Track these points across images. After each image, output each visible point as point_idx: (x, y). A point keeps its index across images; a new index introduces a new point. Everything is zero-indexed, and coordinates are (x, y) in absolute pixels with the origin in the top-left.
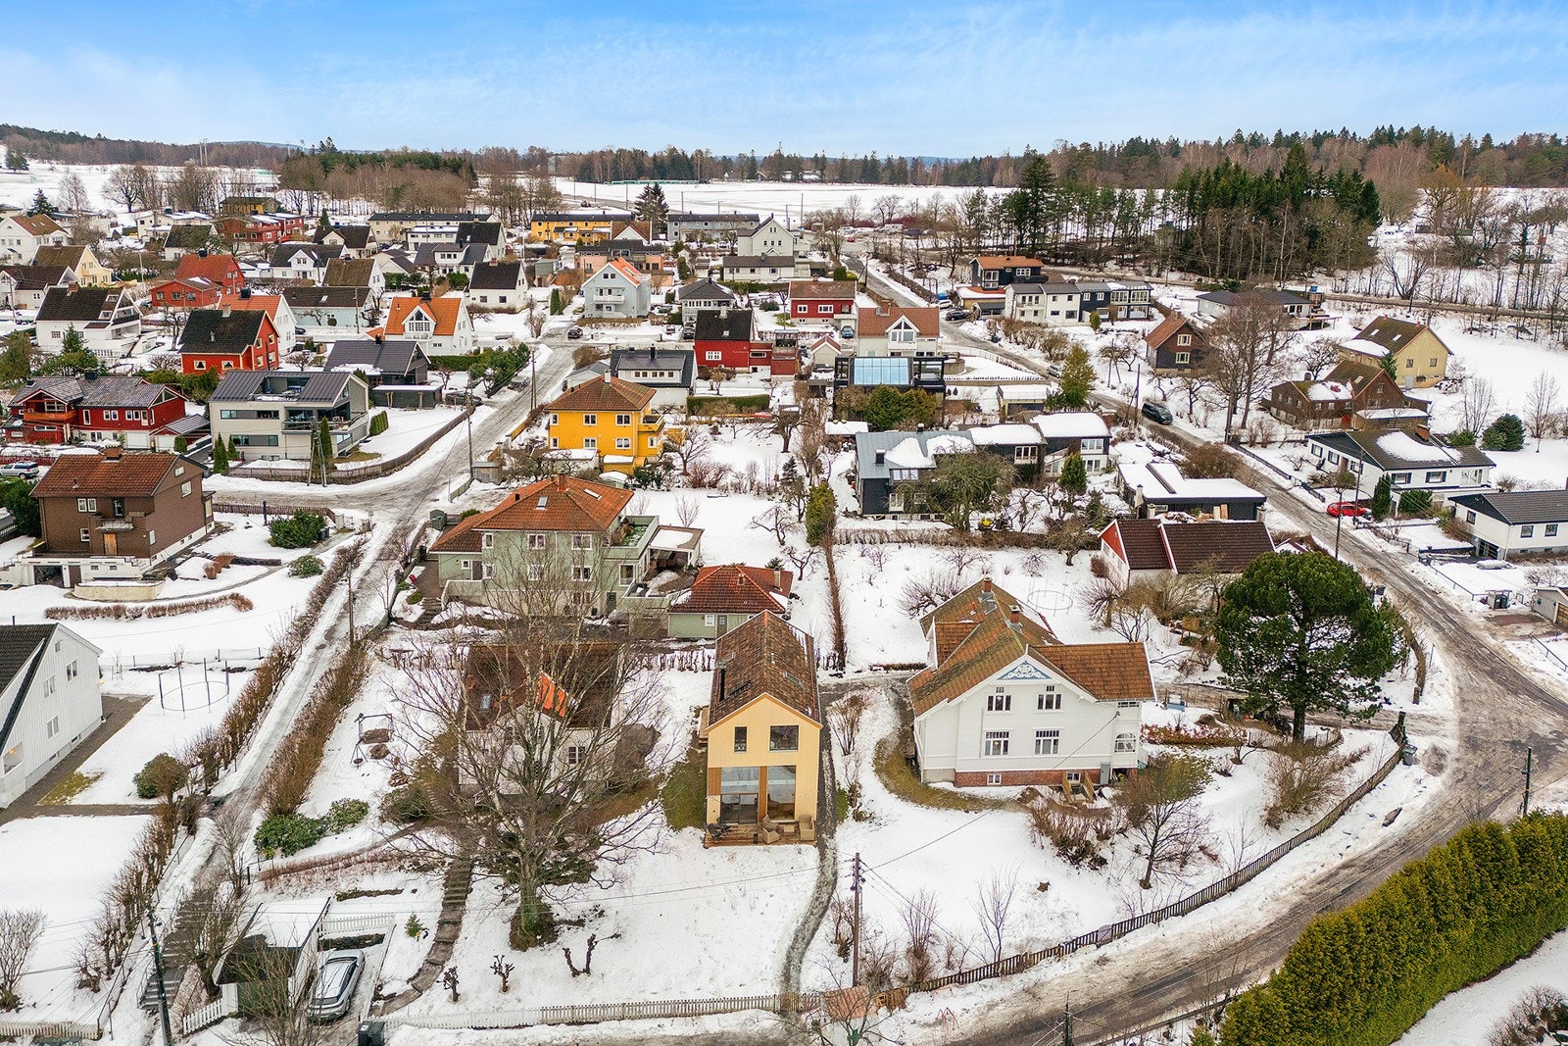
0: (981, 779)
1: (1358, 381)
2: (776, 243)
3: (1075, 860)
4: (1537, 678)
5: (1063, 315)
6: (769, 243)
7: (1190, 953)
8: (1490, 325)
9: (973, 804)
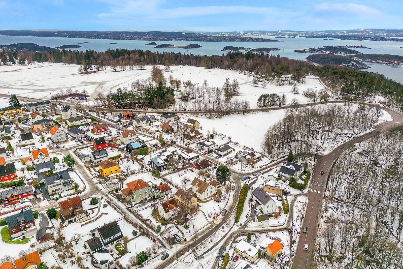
0: (207, 199)
1: (195, 132)
2: (72, 113)
3: (219, 202)
4: (234, 170)
5: (144, 124)
6: (71, 113)
7: (230, 206)
8: (198, 115)
9: (208, 201)
